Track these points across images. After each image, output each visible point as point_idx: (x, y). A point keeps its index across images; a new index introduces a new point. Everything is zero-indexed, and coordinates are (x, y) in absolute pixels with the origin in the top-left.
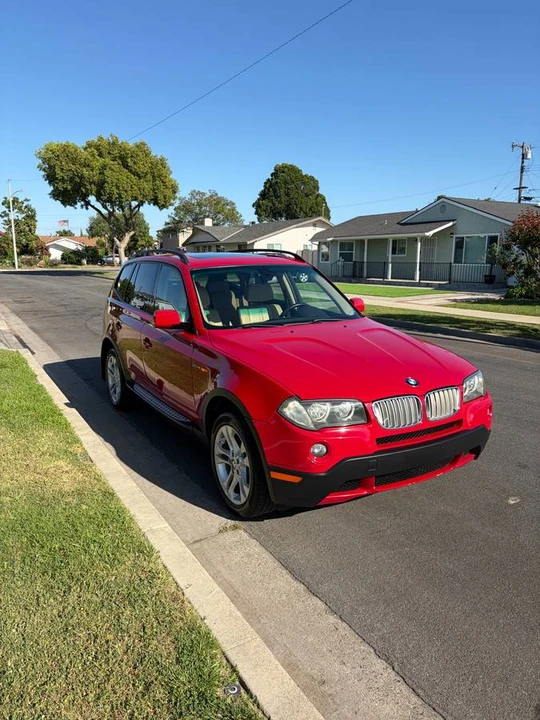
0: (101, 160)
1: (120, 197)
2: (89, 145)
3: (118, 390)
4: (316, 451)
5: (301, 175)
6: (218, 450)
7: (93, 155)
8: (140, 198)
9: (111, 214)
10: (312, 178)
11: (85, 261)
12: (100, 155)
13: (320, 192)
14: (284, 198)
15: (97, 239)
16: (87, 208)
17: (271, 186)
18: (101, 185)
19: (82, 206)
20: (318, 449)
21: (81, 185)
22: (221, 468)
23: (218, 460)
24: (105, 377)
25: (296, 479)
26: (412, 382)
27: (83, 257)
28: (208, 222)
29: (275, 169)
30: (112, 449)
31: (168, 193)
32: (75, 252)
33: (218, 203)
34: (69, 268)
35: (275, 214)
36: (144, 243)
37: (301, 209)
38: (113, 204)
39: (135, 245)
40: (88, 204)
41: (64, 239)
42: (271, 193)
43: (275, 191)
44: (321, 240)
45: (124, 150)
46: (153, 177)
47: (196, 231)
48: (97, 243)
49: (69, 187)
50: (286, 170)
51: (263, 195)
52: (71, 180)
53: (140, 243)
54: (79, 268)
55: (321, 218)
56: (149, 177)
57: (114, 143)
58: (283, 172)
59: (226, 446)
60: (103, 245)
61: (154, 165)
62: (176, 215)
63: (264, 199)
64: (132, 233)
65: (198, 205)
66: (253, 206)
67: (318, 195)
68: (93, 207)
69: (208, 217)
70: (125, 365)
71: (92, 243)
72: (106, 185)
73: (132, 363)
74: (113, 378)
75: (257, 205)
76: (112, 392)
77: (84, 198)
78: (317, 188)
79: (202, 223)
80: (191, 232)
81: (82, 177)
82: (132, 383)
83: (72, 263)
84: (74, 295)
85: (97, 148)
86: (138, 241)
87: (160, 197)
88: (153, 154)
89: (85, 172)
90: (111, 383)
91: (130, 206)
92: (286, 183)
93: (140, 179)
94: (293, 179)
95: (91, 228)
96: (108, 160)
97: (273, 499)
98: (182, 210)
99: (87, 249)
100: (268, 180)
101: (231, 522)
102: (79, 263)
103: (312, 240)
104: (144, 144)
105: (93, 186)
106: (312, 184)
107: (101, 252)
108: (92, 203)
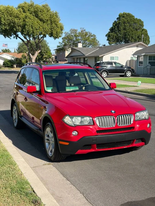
0: (24, 14)
1: (33, 32)
2: (19, 7)
3: (17, 120)
4: (74, 134)
5: (134, 19)
6: (46, 138)
7: (20, 12)
8: (43, 33)
9: (28, 41)
10: (140, 20)
11: (15, 66)
12: (24, 12)
13: (144, 28)
14: (123, 32)
15: (22, 54)
16: (17, 38)
17: (116, 25)
18: (24, 27)
19: (14, 37)
20: (75, 133)
21: (14, 27)
22: (47, 144)
23: (46, 141)
24: (12, 116)
25: (67, 144)
26: (113, 112)
27: (14, 64)
28: (80, 45)
29: (119, 16)
30: (11, 141)
31: (59, 30)
32: (10, 61)
33: (86, 35)
34: (7, 69)
35: (118, 40)
36: (47, 56)
37: (132, 37)
38: (29, 36)
39: (42, 57)
40: (17, 36)
41: (5, 54)
42: (116, 29)
43: (118, 27)
44: (139, 55)
45: (37, 8)
46: (51, 22)
47: (73, 50)
48: (22, 56)
49: (8, 28)
50: (125, 16)
51: (112, 30)
52: (9, 24)
53: (44, 56)
54: (12, 70)
55: (141, 43)
56: (49, 22)
57: (31, 5)
58: (123, 17)
59: (48, 136)
60: (25, 57)
61: (51, 16)
62: (63, 42)
63: (112, 32)
64: (40, 51)
65: (75, 36)
66: (106, 36)
67: (143, 30)
68: (20, 38)
69: (80, 42)
70: (19, 109)
71: (20, 56)
72: (26, 26)
73: (21, 108)
74: (15, 116)
75: (108, 36)
76: (14, 121)
77: (15, 33)
78: (142, 26)
79: (77, 46)
80: (71, 50)
81: (14, 23)
82: (21, 117)
83: (8, 67)
84: (7, 83)
85: (22, 8)
86: (43, 55)
87: (54, 32)
88: (51, 10)
89: (16, 20)
90: (14, 118)
91: (39, 37)
92: (124, 23)
93: (44, 23)
94: (129, 20)
95: (19, 48)
96: (28, 14)
97: (60, 152)
98: (66, 39)
99: (17, 59)
100: (115, 21)
101: (48, 163)
102: (12, 67)
103: (134, 55)
104: (47, 5)
105: (20, 28)
106: (140, 23)
107: (23, 61)
108: (19, 36)
